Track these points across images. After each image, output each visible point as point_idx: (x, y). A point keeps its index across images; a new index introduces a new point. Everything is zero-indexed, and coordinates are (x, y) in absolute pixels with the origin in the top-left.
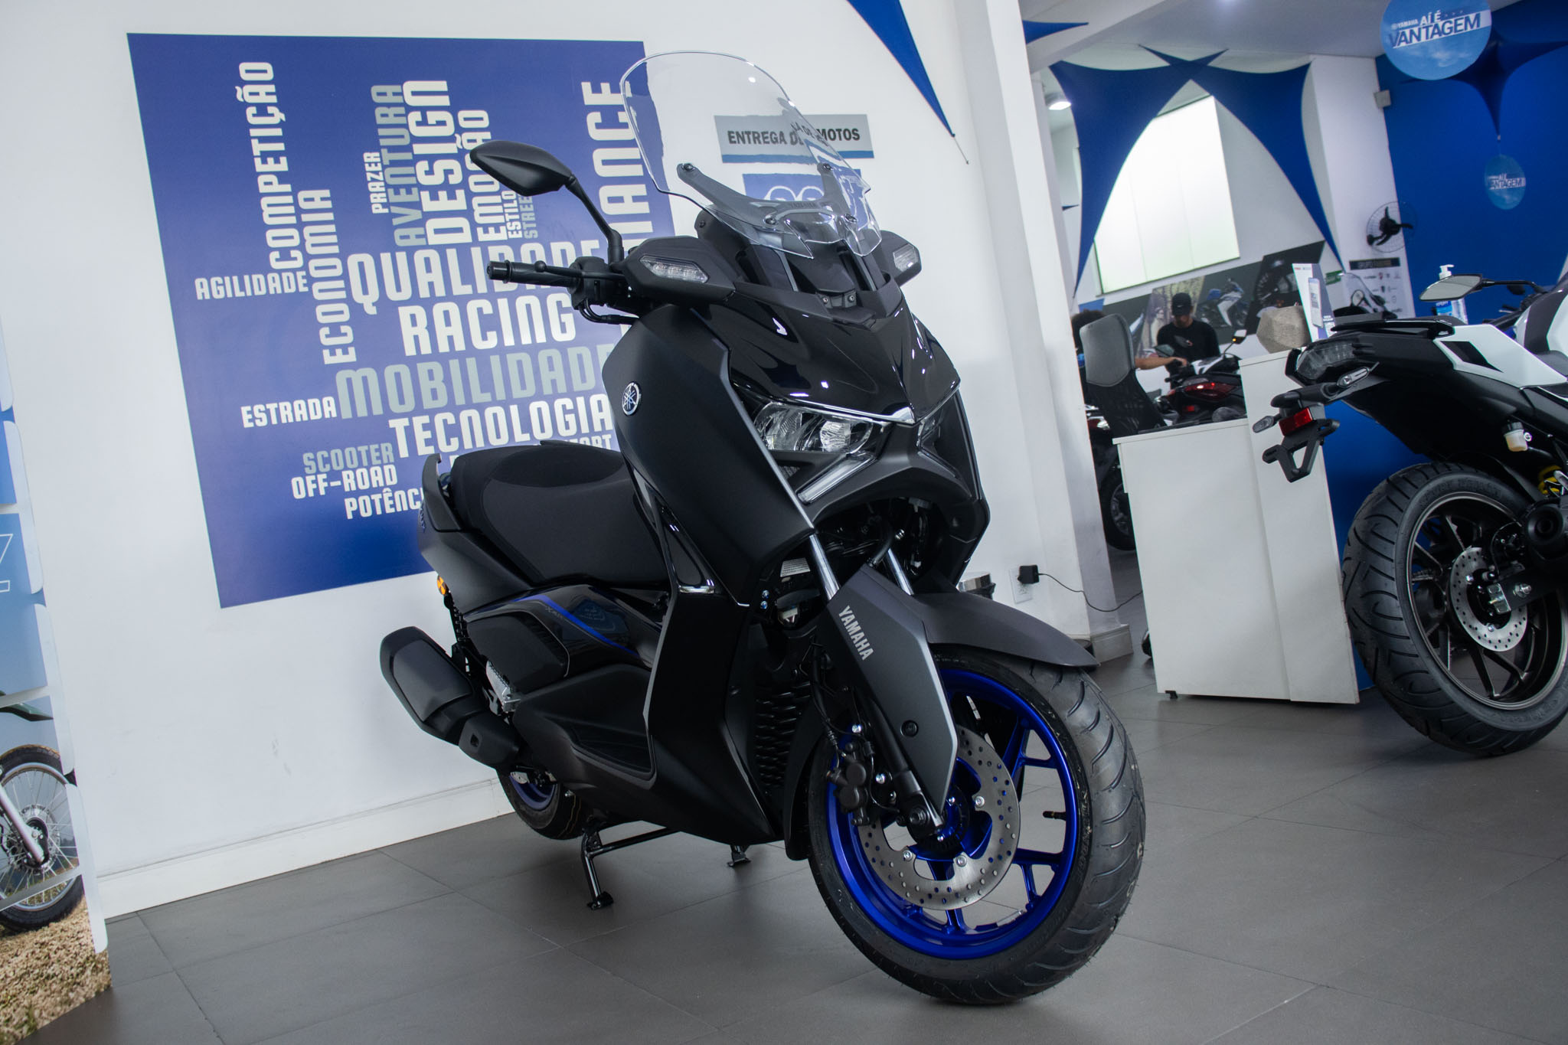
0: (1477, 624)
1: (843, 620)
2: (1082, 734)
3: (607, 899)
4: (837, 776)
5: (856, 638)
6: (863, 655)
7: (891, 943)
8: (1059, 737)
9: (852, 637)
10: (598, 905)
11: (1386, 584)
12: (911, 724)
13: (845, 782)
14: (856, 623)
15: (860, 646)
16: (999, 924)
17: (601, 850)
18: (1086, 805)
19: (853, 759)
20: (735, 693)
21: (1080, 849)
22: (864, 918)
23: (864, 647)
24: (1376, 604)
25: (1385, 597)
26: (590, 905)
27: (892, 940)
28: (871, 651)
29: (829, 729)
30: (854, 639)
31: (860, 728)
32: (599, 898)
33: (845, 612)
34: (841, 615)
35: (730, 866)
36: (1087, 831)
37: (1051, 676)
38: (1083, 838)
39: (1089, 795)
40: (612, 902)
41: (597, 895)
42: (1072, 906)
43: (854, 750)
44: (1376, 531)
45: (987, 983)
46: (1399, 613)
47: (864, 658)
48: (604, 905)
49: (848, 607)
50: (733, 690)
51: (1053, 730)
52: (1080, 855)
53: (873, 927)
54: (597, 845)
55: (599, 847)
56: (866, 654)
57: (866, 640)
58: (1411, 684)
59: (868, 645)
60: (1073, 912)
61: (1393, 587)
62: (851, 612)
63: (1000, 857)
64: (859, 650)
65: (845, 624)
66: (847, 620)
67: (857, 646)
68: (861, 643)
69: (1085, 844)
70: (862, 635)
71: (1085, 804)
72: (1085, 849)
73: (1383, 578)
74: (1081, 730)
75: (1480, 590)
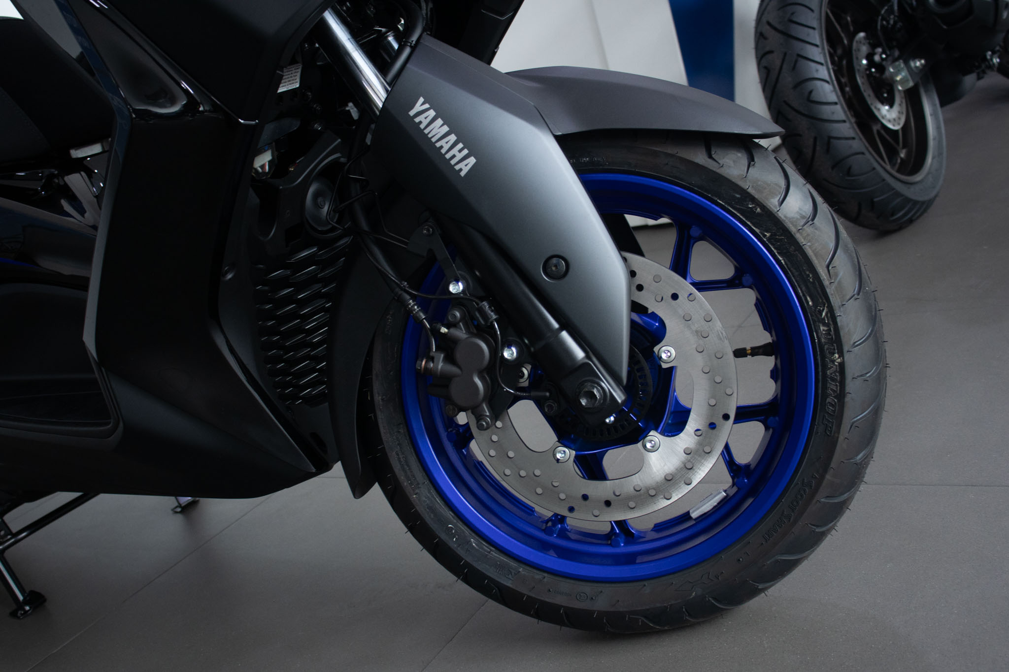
0: (880, 106)
1: (417, 120)
2: (805, 227)
3: (36, 599)
4: (440, 364)
5: (445, 144)
6: (461, 170)
7: (545, 580)
8: (769, 239)
9: (438, 145)
10: (26, 612)
11: (817, 71)
12: (554, 261)
13: (453, 369)
14: (439, 122)
15: (454, 156)
16: (694, 515)
17: (13, 540)
18: (827, 325)
19: (461, 333)
20: (229, 276)
21: (825, 388)
22: (495, 554)
23: (459, 156)
24: (811, 92)
25: (819, 83)
26: (14, 614)
27: (546, 575)
28: (472, 161)
29: (408, 297)
30: (442, 147)
31: (461, 287)
32: (26, 602)
33: (418, 107)
34: (412, 113)
35: (176, 512)
36: (833, 361)
37: (739, 155)
38: (828, 372)
39: (831, 310)
40: (45, 600)
41: (21, 598)
42: (826, 468)
43: (463, 319)
44: (795, 19)
45: (709, 600)
46: (833, 98)
47: (463, 174)
48: (34, 608)
49: (421, 100)
50: (227, 273)
51: (757, 231)
52: (825, 396)
53: (513, 564)
54: (6, 535)
55: (9, 537)
56: (465, 168)
57: (460, 146)
58: (850, 168)
59: (466, 152)
60: (828, 477)
61: (823, 72)
62: (427, 106)
63: (712, 426)
64: (453, 162)
65: (422, 126)
66: (424, 120)
67: (448, 156)
68: (455, 151)
69: (833, 380)
70: (453, 138)
71: (824, 324)
72: (832, 386)
73: (813, 65)
74: (803, 222)
75: (874, 72)
